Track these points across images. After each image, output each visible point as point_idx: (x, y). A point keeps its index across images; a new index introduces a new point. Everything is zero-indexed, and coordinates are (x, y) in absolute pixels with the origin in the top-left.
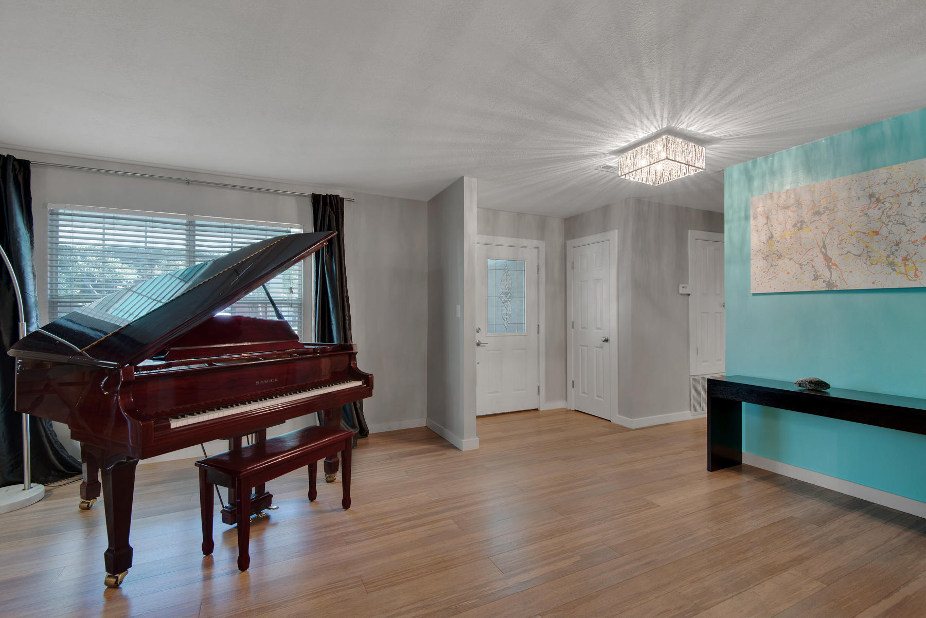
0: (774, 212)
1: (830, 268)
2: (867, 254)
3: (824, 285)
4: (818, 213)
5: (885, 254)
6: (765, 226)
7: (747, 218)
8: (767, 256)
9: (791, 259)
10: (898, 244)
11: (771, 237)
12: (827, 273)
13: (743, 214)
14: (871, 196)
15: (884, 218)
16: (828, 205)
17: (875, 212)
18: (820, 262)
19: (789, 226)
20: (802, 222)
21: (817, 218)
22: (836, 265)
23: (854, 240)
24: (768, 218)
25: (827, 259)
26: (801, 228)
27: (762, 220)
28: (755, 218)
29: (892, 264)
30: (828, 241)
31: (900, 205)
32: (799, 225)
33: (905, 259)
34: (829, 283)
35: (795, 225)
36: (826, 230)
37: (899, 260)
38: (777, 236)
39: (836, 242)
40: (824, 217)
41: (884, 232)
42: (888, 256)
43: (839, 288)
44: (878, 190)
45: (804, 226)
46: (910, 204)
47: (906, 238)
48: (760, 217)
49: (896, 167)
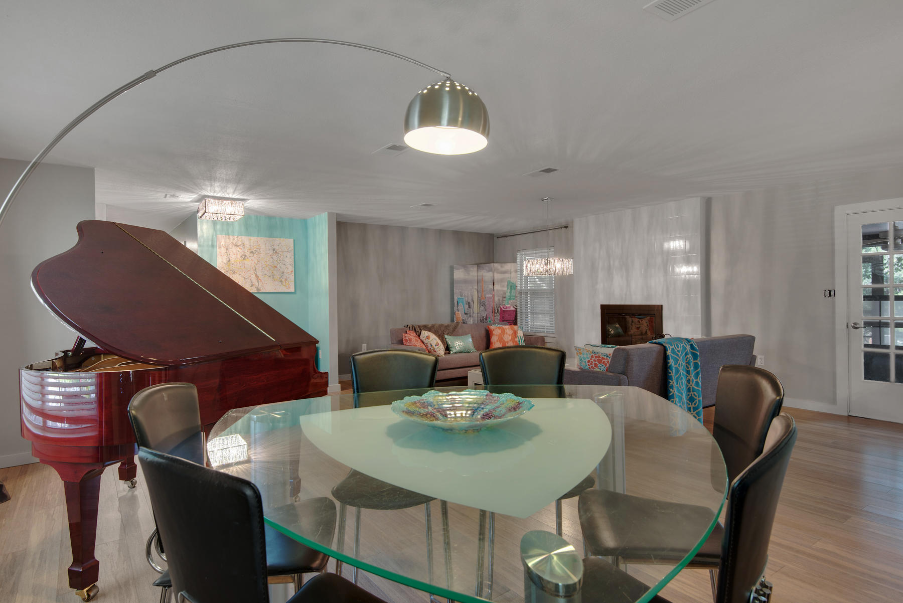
0: (231, 247)
1: (258, 281)
2: (272, 276)
3: (255, 289)
4: (252, 252)
5: (279, 277)
6: (226, 254)
7: (213, 246)
8: (227, 271)
9: (240, 275)
10: (283, 273)
11: (229, 261)
12: (257, 284)
13: (210, 243)
14: (274, 250)
15: (278, 260)
16: (257, 250)
17: (275, 257)
18: (253, 277)
19: (239, 257)
20: (245, 255)
21: (252, 255)
22: (260, 280)
23: (267, 269)
24: (227, 249)
25: (257, 276)
26: (244, 259)
27: (223, 250)
28: (220, 248)
29: (281, 281)
30: (257, 267)
31: (283, 256)
32: (243, 257)
33: (286, 280)
34: (258, 289)
35: (241, 257)
36: (256, 262)
37: (283, 280)
38: (232, 260)
39: (261, 269)
40: (255, 255)
41: (278, 267)
42: (280, 278)
43: (262, 291)
44: (276, 247)
45: (246, 258)
46: (286, 256)
47: (286, 271)
48: (222, 248)
49: (282, 239)
